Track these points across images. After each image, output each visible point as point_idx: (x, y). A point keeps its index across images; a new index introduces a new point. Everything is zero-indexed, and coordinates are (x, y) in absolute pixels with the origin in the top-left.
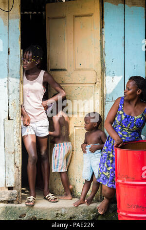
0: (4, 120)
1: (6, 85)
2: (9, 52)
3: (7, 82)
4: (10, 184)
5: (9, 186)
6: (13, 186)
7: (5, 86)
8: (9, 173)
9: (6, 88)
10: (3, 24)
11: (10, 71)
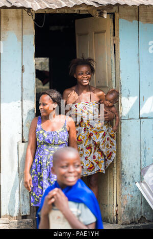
0: (18, 143)
1: (20, 105)
2: (23, 70)
3: (21, 102)
4: (25, 212)
5: (24, 214)
6: (28, 214)
7: (19, 107)
8: (24, 200)
9: (20, 108)
10: (17, 39)
11: (24, 90)
